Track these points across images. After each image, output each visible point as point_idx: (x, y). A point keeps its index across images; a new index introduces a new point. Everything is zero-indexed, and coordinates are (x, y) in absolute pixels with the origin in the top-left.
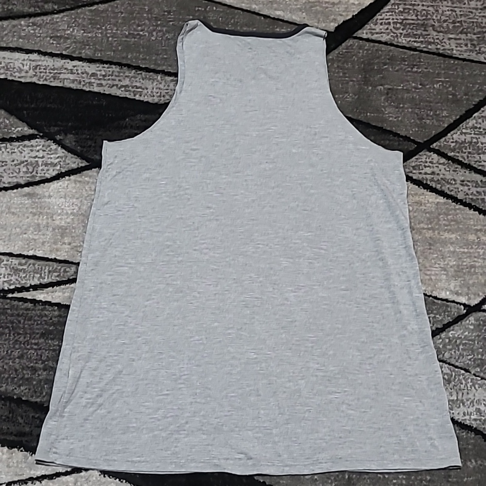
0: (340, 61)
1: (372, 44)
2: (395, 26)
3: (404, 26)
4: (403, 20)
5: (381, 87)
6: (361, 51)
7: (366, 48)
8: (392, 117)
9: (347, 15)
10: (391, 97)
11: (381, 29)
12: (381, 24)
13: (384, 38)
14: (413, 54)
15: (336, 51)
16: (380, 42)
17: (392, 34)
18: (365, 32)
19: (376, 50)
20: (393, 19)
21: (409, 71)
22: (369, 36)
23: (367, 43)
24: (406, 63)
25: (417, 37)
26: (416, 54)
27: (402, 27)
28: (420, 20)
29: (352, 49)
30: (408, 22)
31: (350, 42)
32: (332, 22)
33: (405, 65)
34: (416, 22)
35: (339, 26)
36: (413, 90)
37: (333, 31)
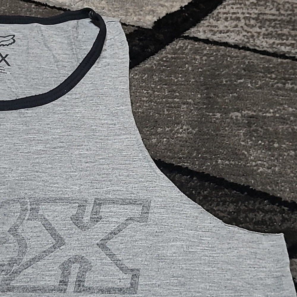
0: (163, 71)
1: (214, 47)
2: (247, 22)
3: (261, 22)
4: (259, 14)
5: (237, 114)
6: (198, 57)
7: (205, 52)
8: (263, 166)
9: (172, 6)
10: (256, 131)
11: (226, 27)
12: (226, 19)
13: (233, 38)
14: (282, 63)
15: (157, 57)
16: (226, 44)
17: (245, 33)
18: (201, 29)
19: (222, 55)
20: (243, 13)
21: (280, 89)
22: (209, 36)
23: (206, 45)
24: (274, 76)
25: (284, 37)
26: (287, 63)
27: (259, 24)
28: (284, 15)
29: (183, 53)
30: (265, 17)
31: (178, 44)
32: (149, 14)
33: (271, 78)
34: (279, 18)
35: (159, 20)
36: (292, 118)
37: (150, 27)
